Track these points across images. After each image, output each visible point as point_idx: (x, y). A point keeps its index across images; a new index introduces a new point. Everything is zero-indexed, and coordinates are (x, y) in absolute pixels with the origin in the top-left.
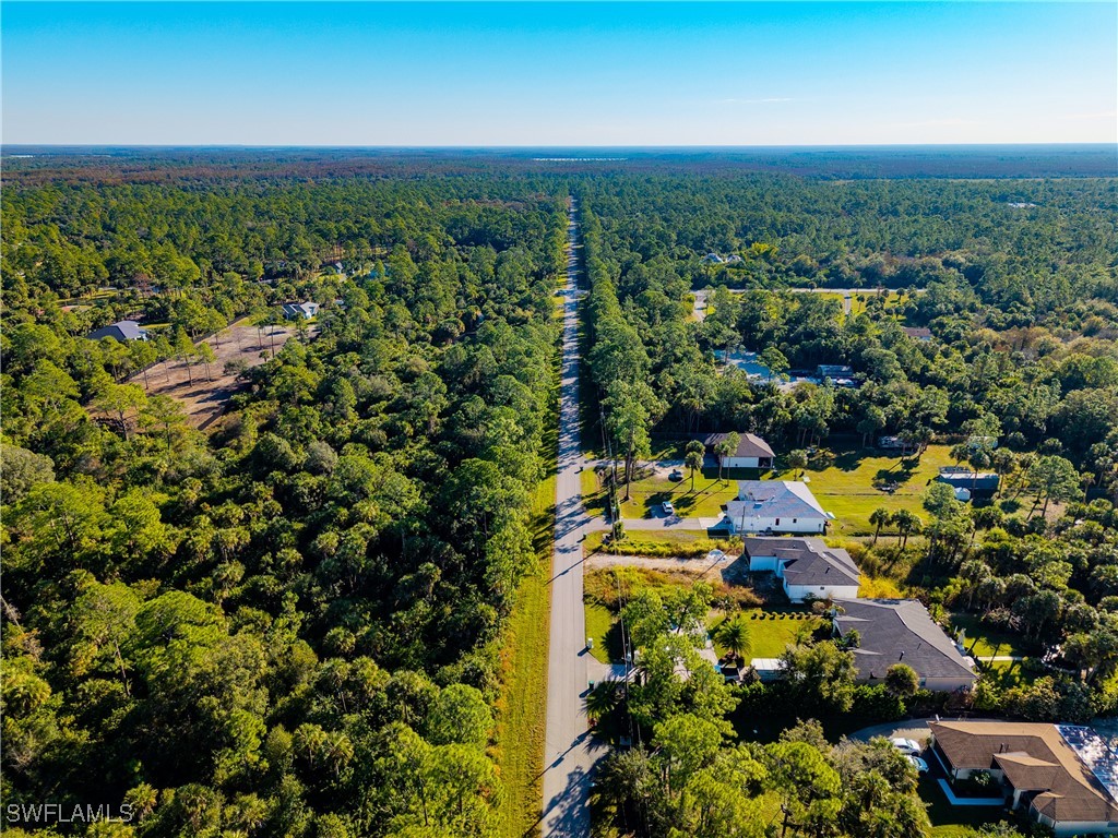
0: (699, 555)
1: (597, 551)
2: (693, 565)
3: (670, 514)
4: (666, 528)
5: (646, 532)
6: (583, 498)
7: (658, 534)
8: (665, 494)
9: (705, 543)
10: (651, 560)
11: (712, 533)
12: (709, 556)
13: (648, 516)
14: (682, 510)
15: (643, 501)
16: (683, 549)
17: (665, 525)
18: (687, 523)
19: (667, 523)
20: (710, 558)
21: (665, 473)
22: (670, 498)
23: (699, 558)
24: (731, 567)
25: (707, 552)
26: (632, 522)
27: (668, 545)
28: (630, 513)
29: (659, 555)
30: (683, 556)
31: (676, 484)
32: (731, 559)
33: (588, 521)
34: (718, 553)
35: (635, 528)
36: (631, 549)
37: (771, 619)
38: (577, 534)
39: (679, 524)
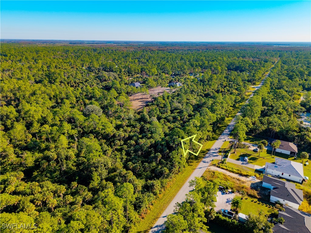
0: (246, 176)
1: (214, 165)
2: (243, 179)
3: (246, 161)
4: (242, 165)
5: (234, 164)
6: (220, 149)
7: (238, 166)
8: (248, 155)
9: (252, 173)
10: (230, 173)
11: (257, 171)
12: (250, 177)
13: (238, 160)
14: (251, 161)
15: (239, 155)
16: (242, 173)
17: (242, 164)
18: (250, 166)
19: (243, 164)
20: (250, 178)
21: (253, 148)
22: (249, 156)
23: (247, 177)
24: (256, 183)
25: (250, 176)
26: (231, 160)
27: (238, 170)
28: (232, 157)
29: (233, 172)
30: (241, 175)
31: (254, 152)
32: (258, 181)
33: (217, 156)
34: (254, 177)
35: (231, 162)
36: (225, 168)
37: (258, 204)
38: (211, 158)
39: (247, 165)
